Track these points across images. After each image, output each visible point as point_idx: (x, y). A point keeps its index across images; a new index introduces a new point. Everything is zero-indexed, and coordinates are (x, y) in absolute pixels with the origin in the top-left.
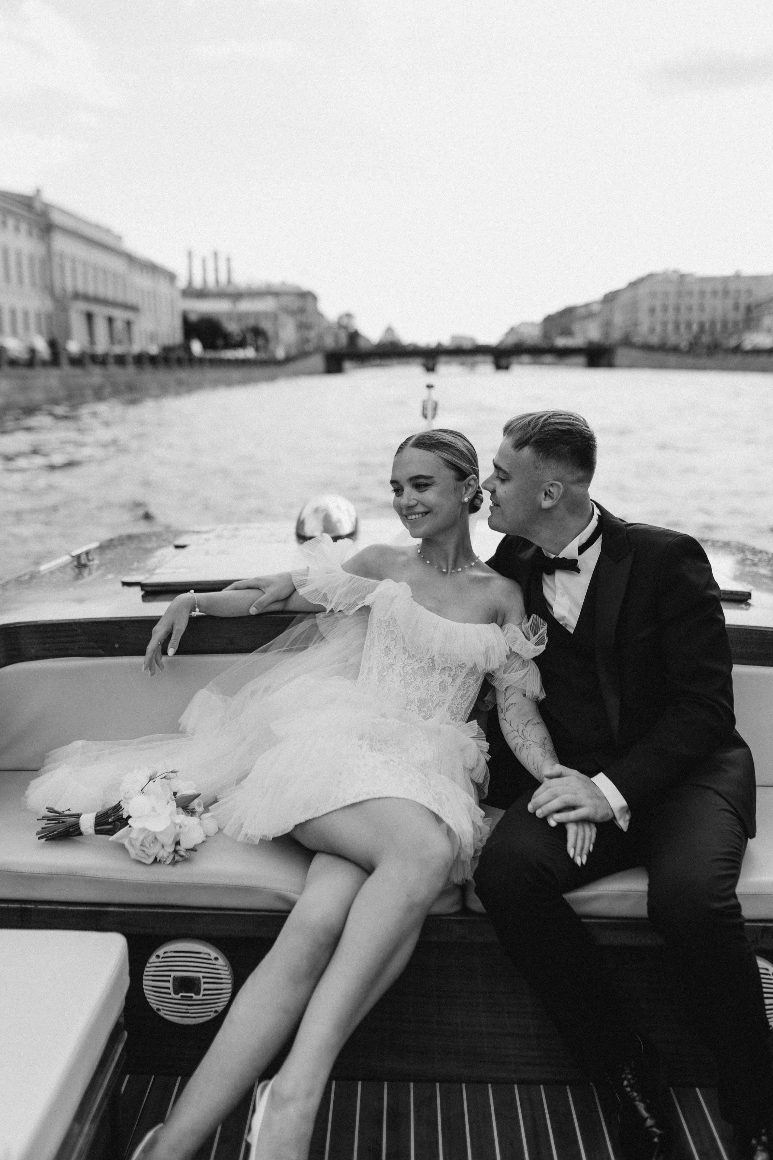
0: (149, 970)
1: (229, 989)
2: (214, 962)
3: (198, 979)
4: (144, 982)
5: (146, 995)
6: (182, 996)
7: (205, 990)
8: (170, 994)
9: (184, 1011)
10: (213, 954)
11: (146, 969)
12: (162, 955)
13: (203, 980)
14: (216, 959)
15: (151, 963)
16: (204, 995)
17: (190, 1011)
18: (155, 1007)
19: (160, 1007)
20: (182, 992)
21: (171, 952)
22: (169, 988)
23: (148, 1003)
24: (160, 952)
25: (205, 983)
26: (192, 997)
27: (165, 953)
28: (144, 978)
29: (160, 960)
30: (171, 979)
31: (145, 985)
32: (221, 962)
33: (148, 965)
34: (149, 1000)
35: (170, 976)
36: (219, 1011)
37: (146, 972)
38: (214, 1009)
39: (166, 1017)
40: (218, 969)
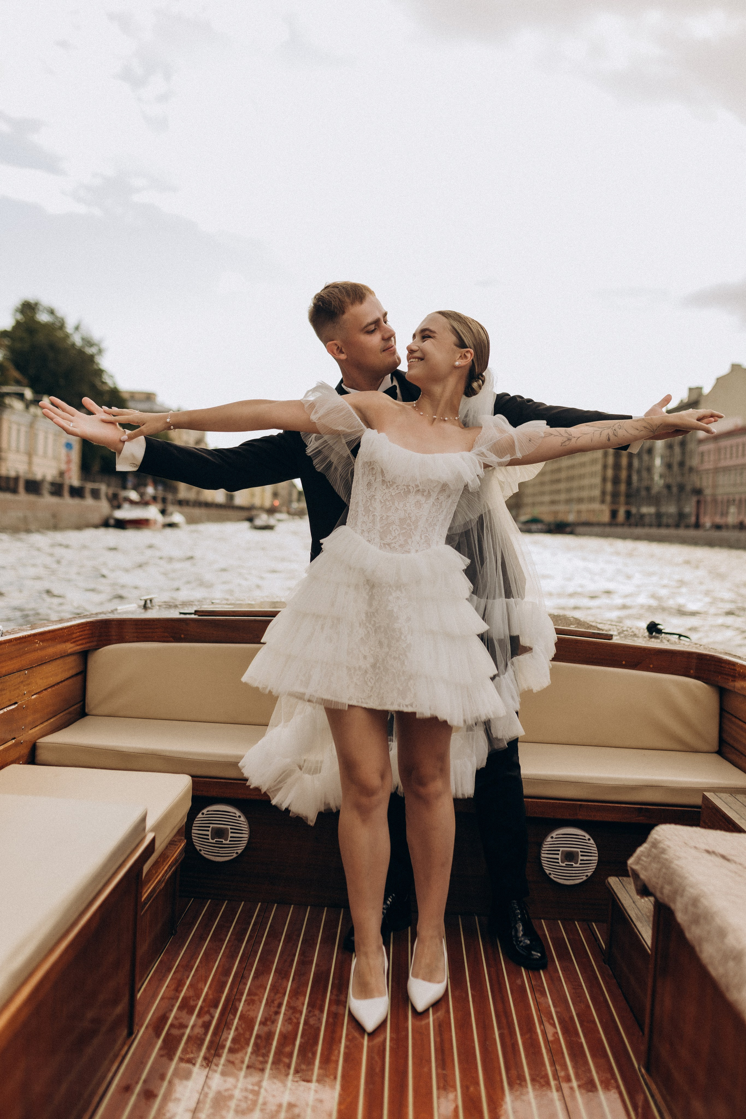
0: (196, 823)
1: (246, 838)
2: (238, 819)
3: (227, 829)
4: (193, 831)
5: (194, 840)
6: (216, 841)
7: (231, 837)
8: (208, 839)
9: (217, 851)
10: (238, 813)
11: (195, 822)
12: (205, 813)
13: (230, 831)
14: (240, 817)
15: (198, 818)
16: (230, 841)
17: (220, 852)
18: (198, 848)
19: (202, 849)
20: (216, 839)
21: (211, 811)
22: (208, 835)
23: (194, 845)
24: (205, 811)
25: (231, 832)
26: (222, 841)
27: (208, 811)
28: (193, 828)
29: (204, 816)
30: (210, 829)
31: (193, 833)
32: (243, 818)
33: (196, 819)
34: (195, 843)
35: (209, 827)
36: (239, 853)
37: (195, 824)
38: (236, 851)
39: (205, 856)
40: (241, 824)
